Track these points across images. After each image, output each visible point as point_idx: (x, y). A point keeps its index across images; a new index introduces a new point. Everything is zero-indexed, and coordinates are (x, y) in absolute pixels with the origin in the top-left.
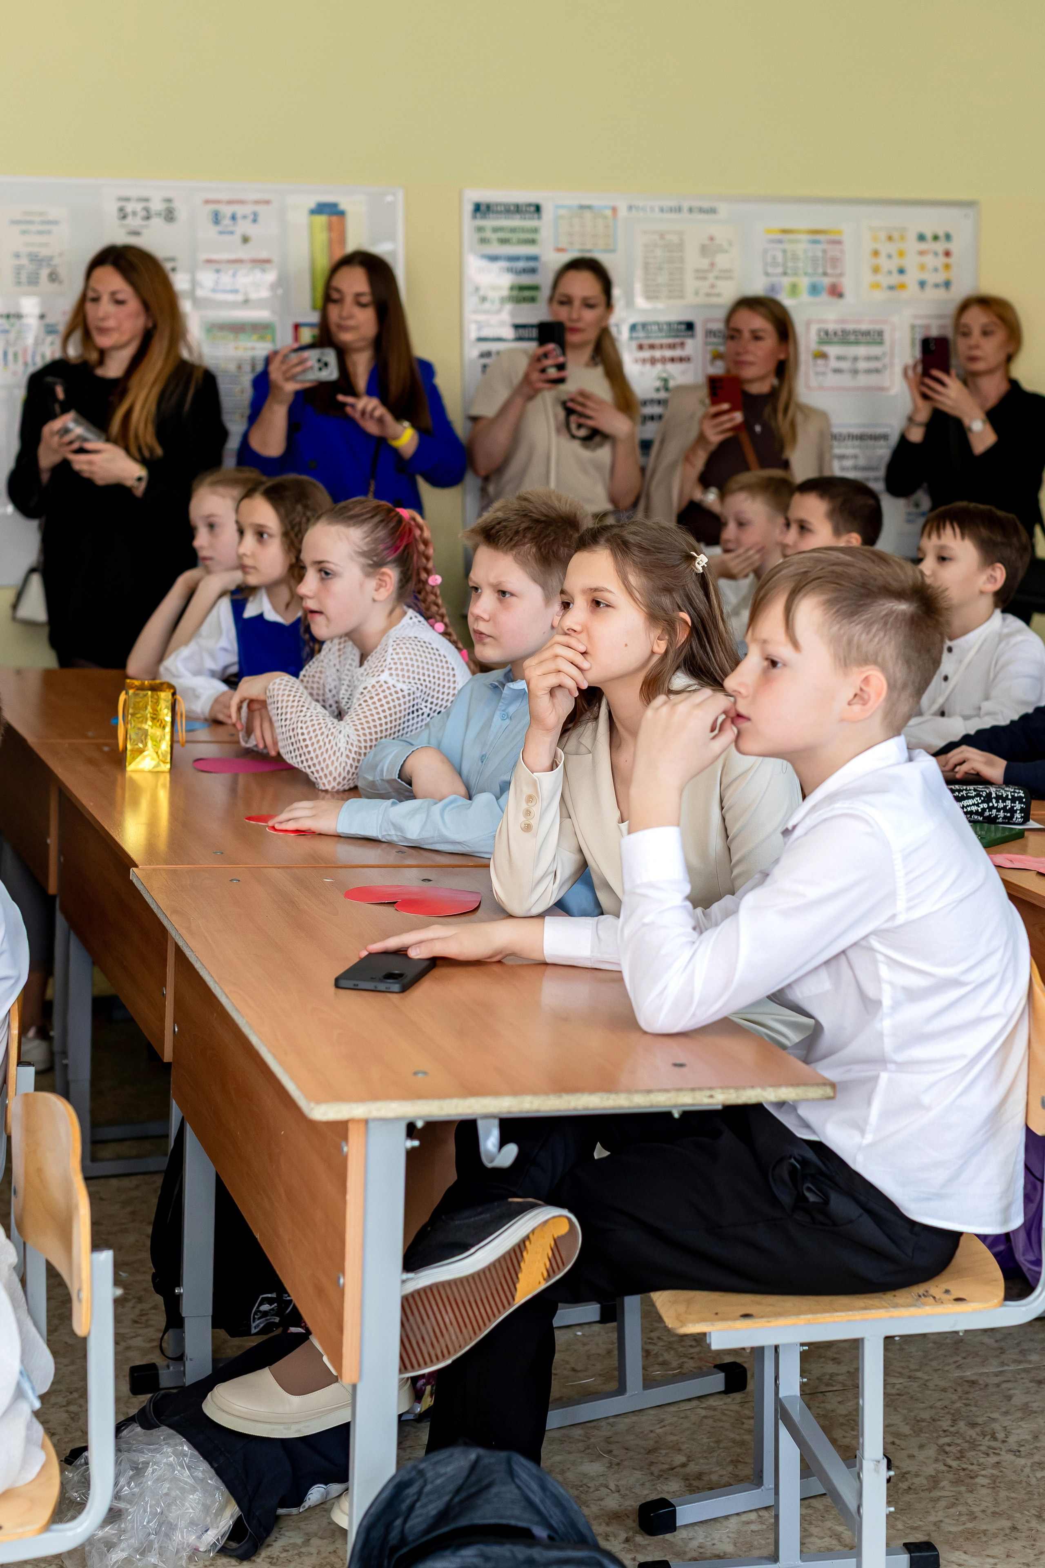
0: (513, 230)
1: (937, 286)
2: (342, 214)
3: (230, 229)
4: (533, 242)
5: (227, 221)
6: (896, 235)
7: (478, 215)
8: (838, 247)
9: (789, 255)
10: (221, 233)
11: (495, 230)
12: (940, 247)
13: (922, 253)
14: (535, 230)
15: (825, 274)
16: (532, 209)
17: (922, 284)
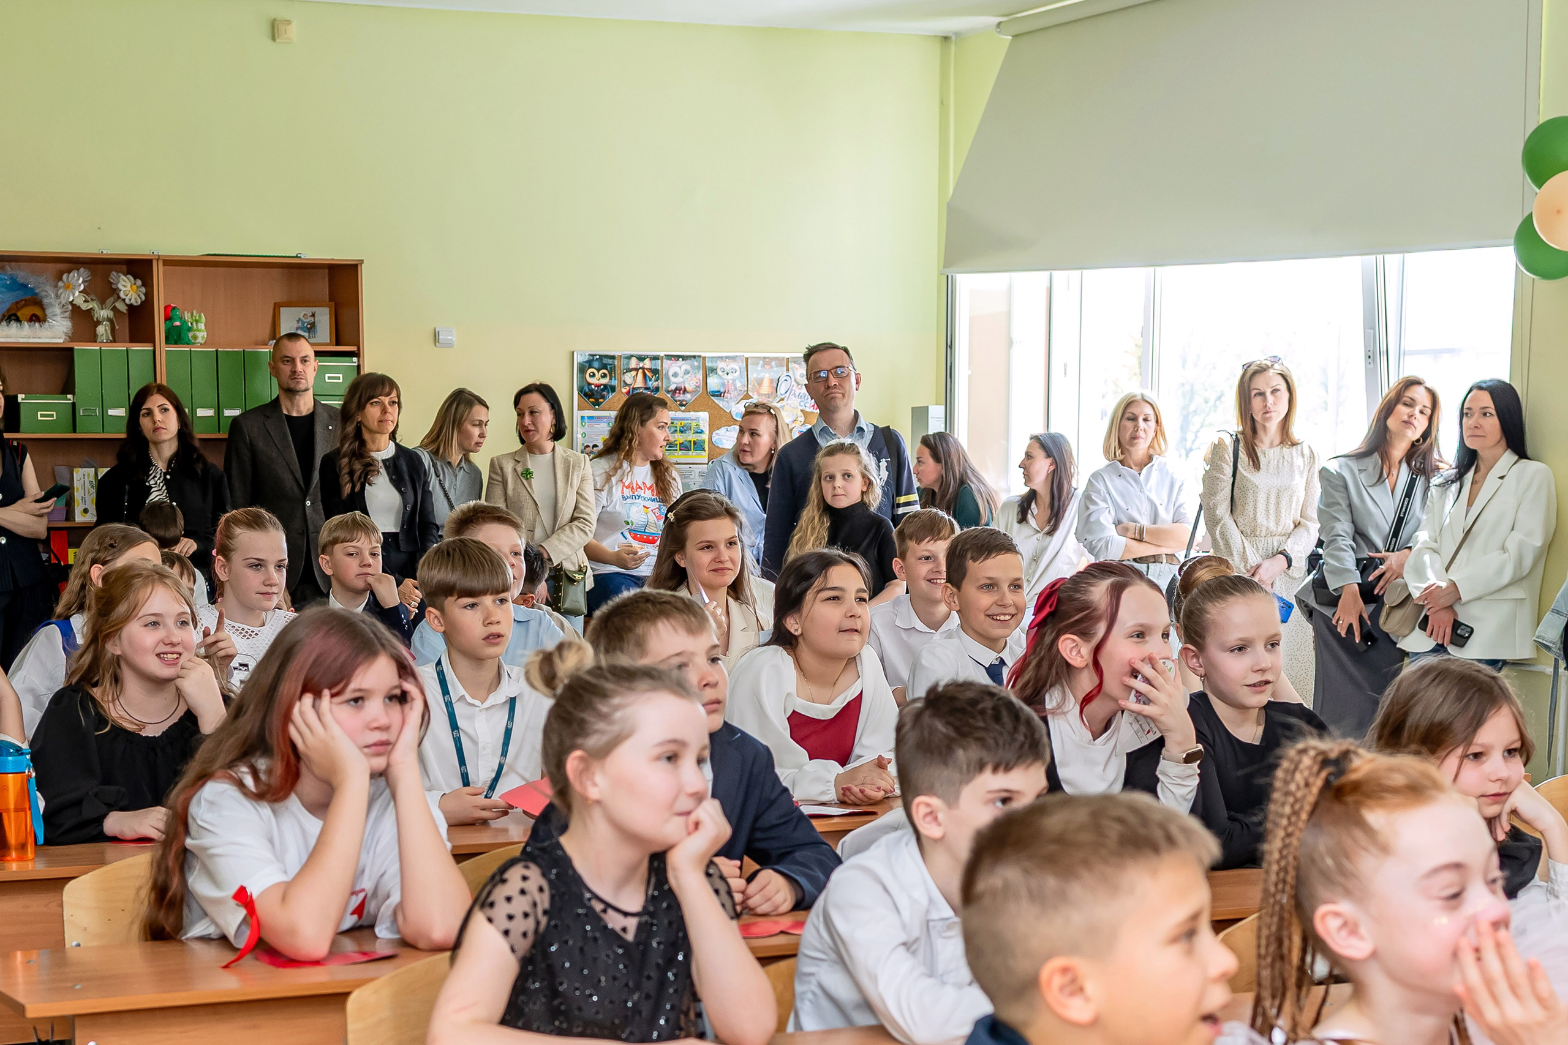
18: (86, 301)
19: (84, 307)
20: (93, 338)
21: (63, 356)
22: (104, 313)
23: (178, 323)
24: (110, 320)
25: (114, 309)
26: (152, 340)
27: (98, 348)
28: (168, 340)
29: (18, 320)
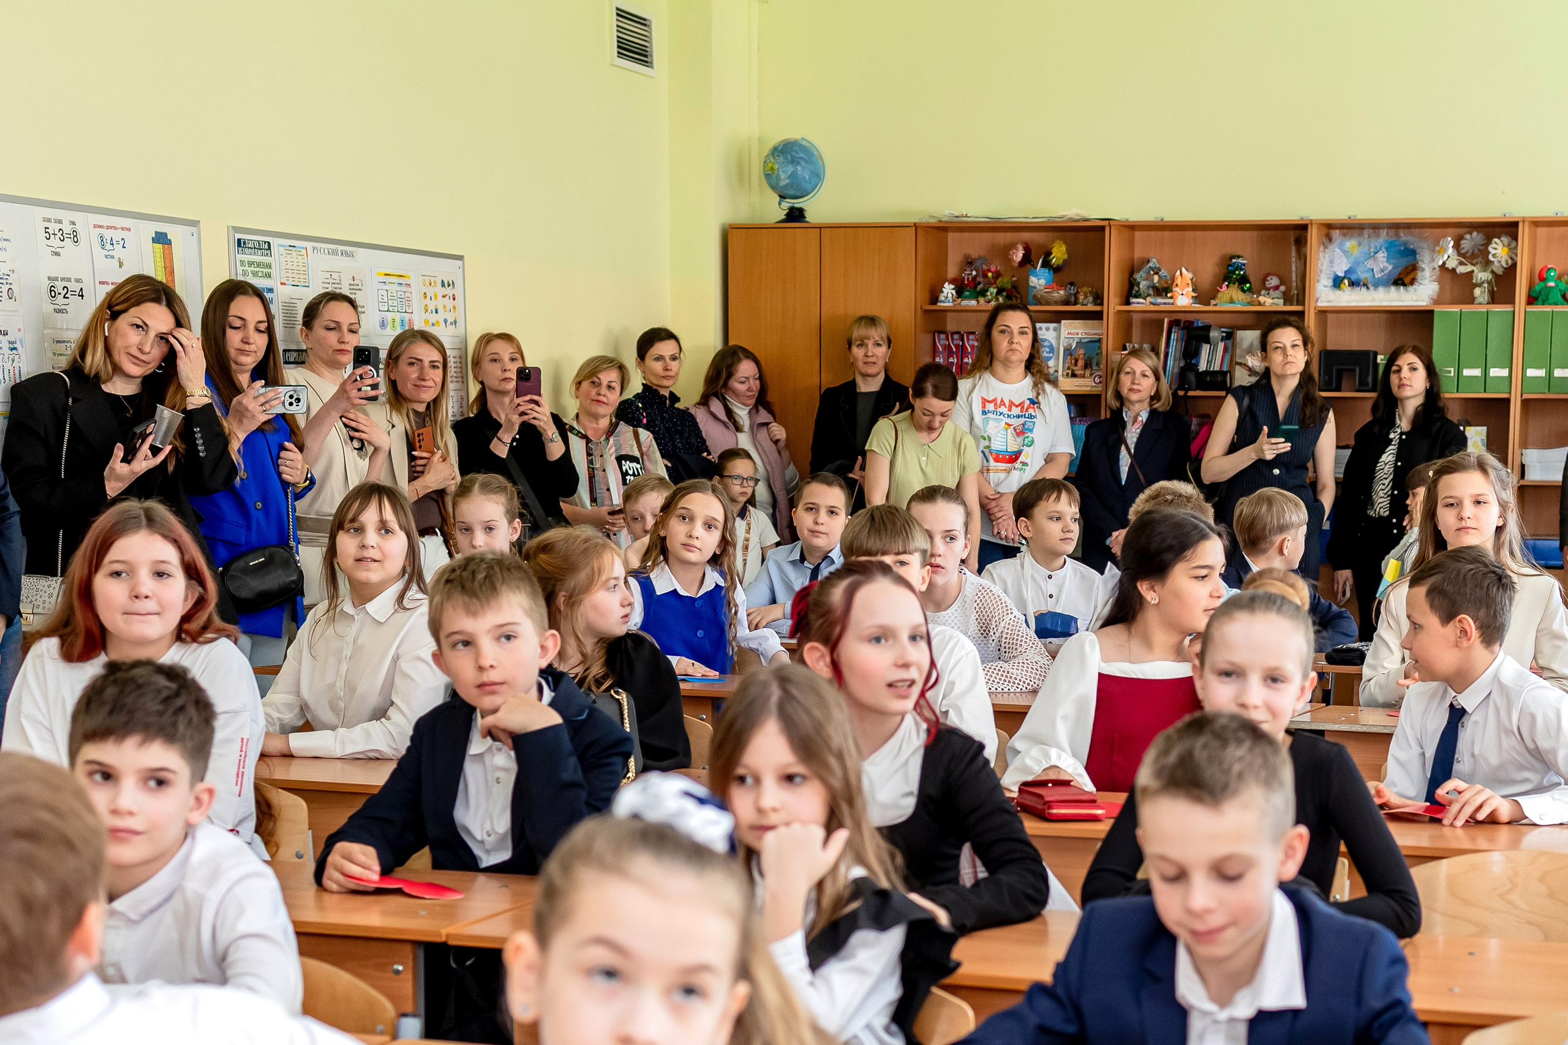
0: (259, 265)
1: (451, 324)
2: (169, 243)
3: (111, 253)
4: (269, 276)
5: (108, 246)
6: (432, 280)
7: (240, 249)
8: (409, 289)
9: (389, 294)
10: (106, 257)
11: (251, 264)
12: (449, 291)
13: (444, 296)
14: (269, 266)
15: (406, 312)
16: (267, 247)
17: (446, 321)
18: (1461, 263)
19: (1461, 270)
20: (1471, 300)
21: (1422, 319)
22: (1482, 276)
23: (1552, 284)
24: (1489, 283)
25: (1493, 272)
26: (1512, 301)
27: (1458, 310)
28: (1531, 300)
29: (1404, 285)
